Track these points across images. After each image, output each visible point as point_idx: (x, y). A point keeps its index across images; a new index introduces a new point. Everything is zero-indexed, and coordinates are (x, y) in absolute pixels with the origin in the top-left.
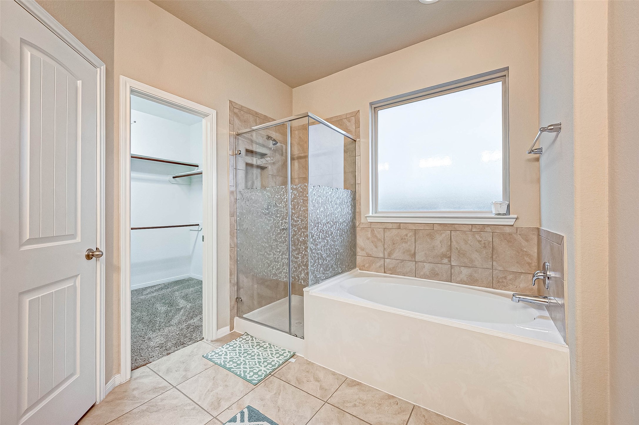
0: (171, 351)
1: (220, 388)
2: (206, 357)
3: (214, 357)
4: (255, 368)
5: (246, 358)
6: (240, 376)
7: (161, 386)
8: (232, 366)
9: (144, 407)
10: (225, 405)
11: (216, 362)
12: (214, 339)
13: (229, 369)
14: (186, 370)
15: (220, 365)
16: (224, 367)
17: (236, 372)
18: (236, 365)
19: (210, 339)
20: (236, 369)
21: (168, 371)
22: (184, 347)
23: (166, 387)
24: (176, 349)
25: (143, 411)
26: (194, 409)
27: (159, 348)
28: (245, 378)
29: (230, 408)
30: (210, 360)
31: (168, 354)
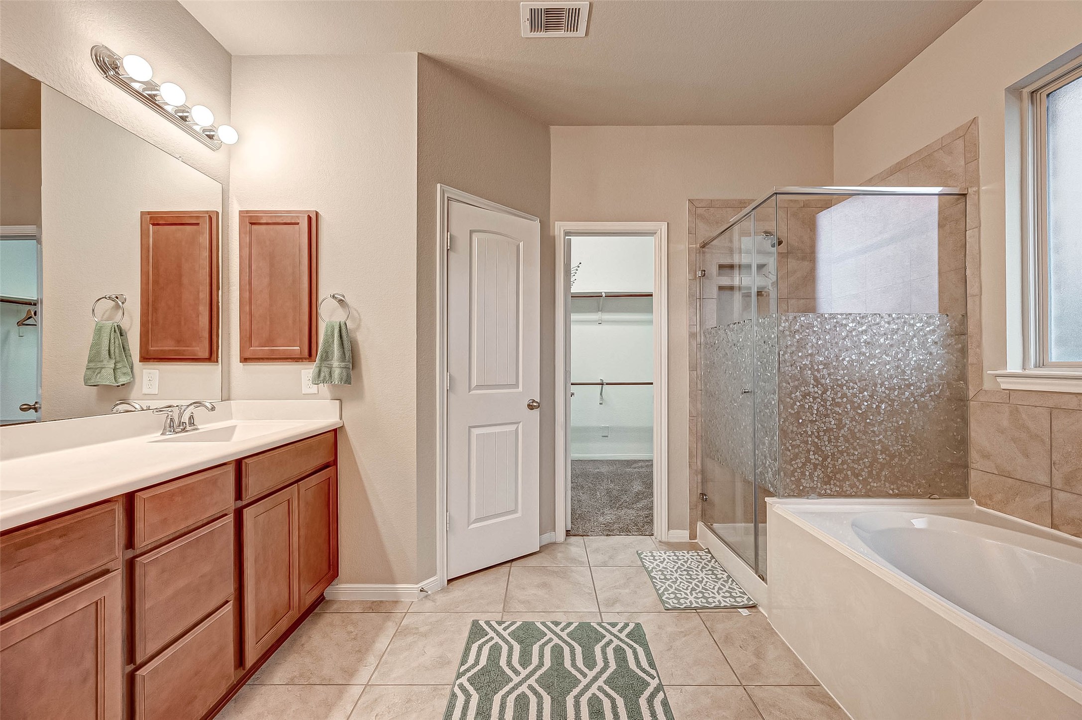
0: (612, 533)
1: (627, 591)
2: (639, 555)
3: (647, 558)
4: (681, 593)
5: (681, 577)
6: (657, 590)
7: (580, 559)
8: (657, 577)
9: (556, 569)
10: (618, 608)
11: (645, 564)
12: (664, 539)
13: (652, 578)
14: (610, 558)
15: (646, 569)
16: (649, 573)
17: (656, 584)
18: (662, 577)
19: (659, 538)
20: (659, 581)
21: (597, 550)
22: (628, 535)
23: (583, 563)
24: (618, 533)
25: (554, 572)
26: (589, 594)
27: (604, 526)
28: (660, 596)
29: (620, 614)
30: (641, 559)
31: (607, 535)
